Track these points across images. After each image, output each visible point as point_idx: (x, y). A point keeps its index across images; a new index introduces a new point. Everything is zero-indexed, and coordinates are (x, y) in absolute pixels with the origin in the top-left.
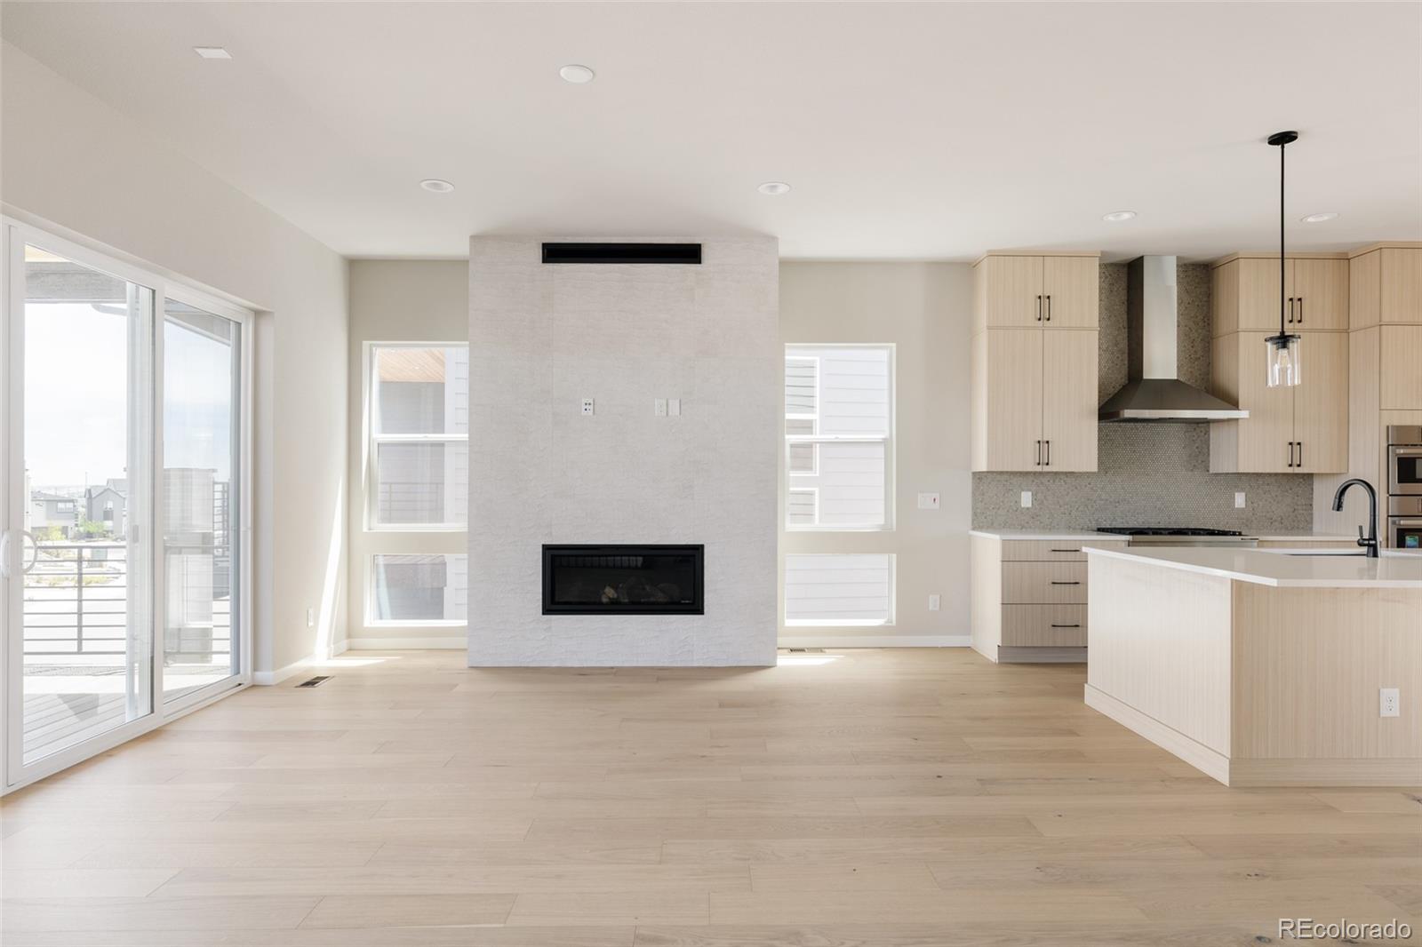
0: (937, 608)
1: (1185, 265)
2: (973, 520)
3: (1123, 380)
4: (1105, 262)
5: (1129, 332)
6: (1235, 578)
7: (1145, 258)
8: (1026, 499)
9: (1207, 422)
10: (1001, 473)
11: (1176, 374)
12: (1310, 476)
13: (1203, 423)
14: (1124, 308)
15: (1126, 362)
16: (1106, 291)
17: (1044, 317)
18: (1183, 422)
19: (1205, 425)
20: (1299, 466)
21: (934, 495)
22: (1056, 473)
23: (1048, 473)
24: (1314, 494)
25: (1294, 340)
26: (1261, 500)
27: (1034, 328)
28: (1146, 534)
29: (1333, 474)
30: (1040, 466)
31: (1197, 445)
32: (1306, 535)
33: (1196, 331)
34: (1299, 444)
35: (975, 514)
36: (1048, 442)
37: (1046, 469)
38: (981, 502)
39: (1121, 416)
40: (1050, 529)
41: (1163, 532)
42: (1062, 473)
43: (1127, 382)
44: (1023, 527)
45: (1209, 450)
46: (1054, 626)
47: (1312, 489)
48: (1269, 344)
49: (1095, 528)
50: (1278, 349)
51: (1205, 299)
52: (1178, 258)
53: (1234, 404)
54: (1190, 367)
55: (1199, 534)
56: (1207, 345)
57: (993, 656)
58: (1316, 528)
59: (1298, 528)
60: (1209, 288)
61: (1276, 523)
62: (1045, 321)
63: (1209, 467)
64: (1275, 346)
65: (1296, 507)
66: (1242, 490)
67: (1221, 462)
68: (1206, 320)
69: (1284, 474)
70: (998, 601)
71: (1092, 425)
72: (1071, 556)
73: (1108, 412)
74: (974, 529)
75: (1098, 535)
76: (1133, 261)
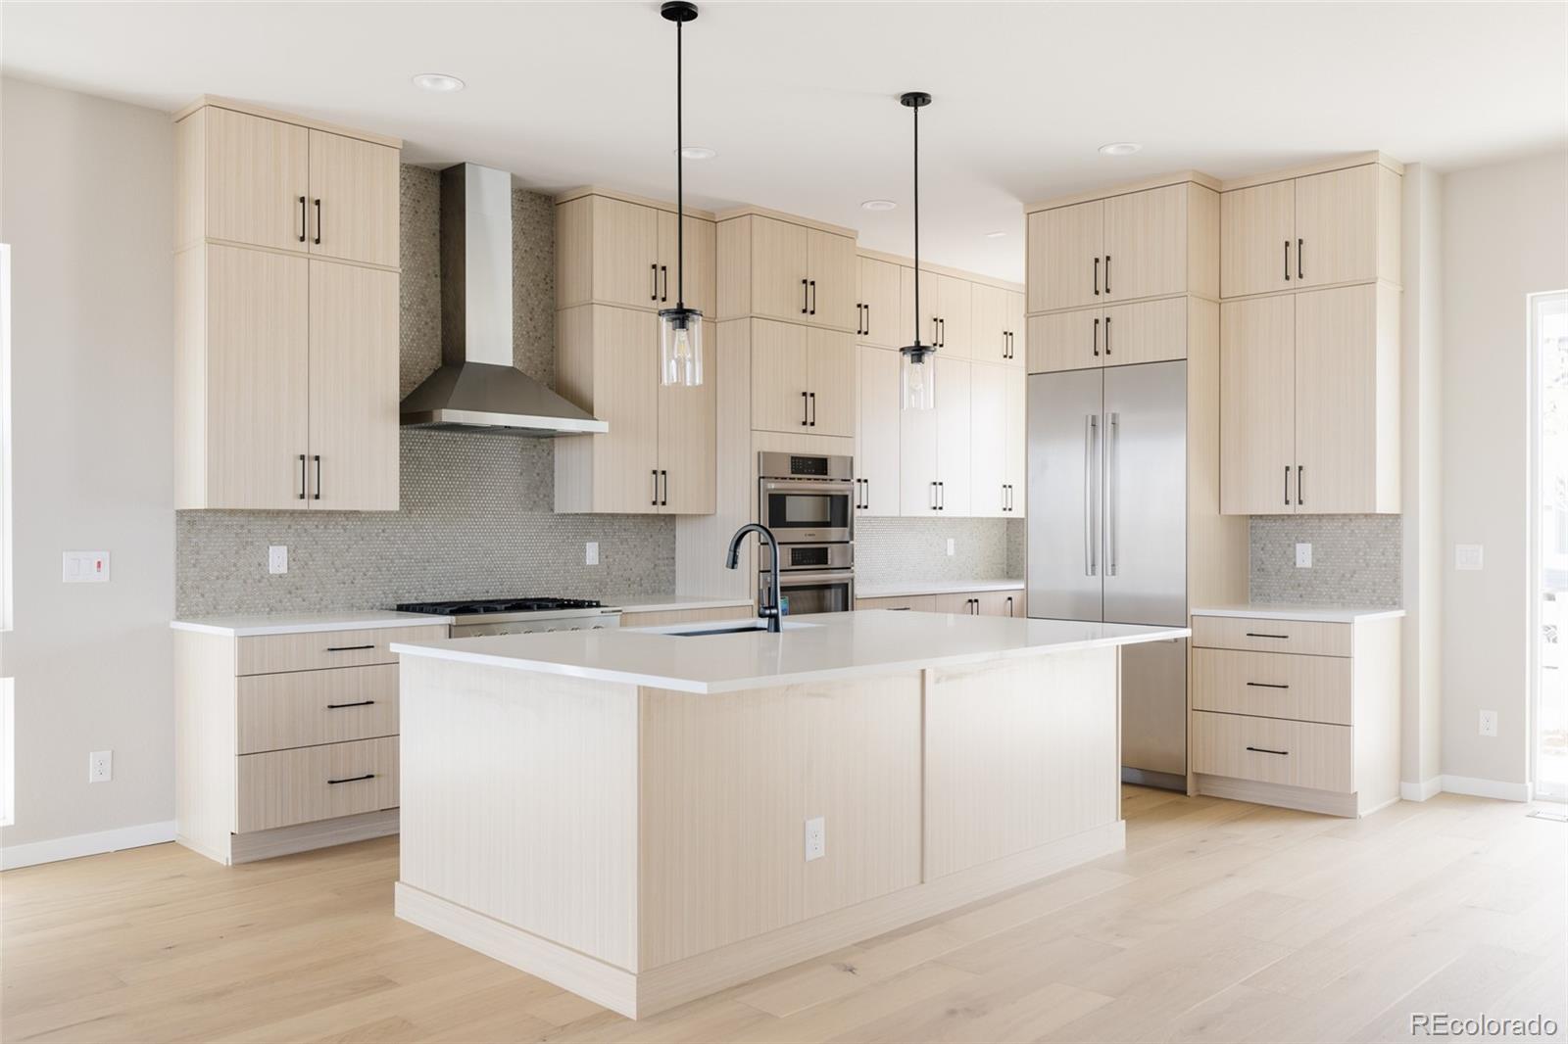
0: (107, 777)
1: (521, 190)
2: (178, 601)
3: (435, 362)
4: (407, 162)
5: (443, 285)
6: (642, 684)
7: (467, 165)
8: (278, 559)
9: (551, 435)
10: (232, 512)
11: (512, 360)
12: (673, 517)
13: (546, 437)
14: (437, 241)
15: (439, 333)
16: (411, 211)
17: (311, 235)
18: (519, 435)
19: (548, 440)
20: (664, 503)
21: (96, 557)
22: (330, 513)
23: (317, 512)
24: (677, 543)
25: (695, 317)
26: (617, 553)
27: (292, 253)
28: (475, 611)
29: (699, 515)
30: (305, 500)
31: (537, 471)
32: (668, 603)
33: (536, 296)
34: (664, 473)
35: (181, 589)
36: (317, 458)
37: (316, 505)
38: (194, 566)
39: (436, 420)
40: (319, 611)
41: (498, 607)
42: (339, 513)
43: (440, 365)
44: (272, 610)
45: (553, 478)
46: (332, 782)
47: (675, 537)
48: (663, 320)
49: (394, 603)
50: (674, 329)
51: (547, 249)
52: (513, 177)
53: (584, 408)
54: (529, 351)
55: (546, 608)
56: (550, 318)
57: (220, 851)
58: (680, 590)
59: (659, 591)
60: (552, 232)
61: (635, 586)
62: (313, 245)
63: (553, 504)
64: (671, 324)
65: (657, 562)
66: (595, 539)
67: (570, 499)
68: (548, 280)
69: (644, 516)
70: (231, 749)
71: (389, 431)
72: (359, 657)
73: (414, 411)
74: (179, 618)
75: (398, 617)
76: (447, 169)
